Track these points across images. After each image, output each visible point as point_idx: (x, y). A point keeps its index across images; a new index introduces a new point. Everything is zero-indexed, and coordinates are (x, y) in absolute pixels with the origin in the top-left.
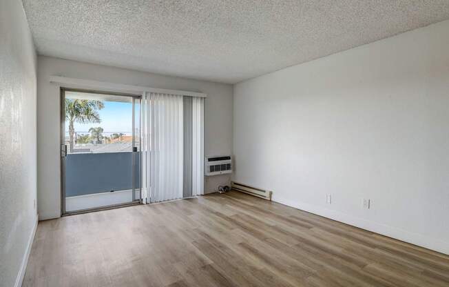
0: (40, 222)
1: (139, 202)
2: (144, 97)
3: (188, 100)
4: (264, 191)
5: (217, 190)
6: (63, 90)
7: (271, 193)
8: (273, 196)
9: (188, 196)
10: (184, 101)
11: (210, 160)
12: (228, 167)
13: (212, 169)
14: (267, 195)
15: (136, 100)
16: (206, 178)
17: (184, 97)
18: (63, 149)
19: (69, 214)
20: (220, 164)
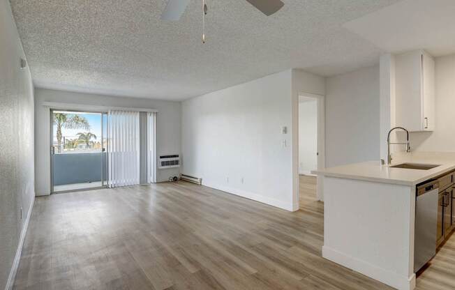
0: (36, 197)
1: (107, 187)
2: (109, 113)
3: (143, 115)
4: (197, 179)
5: (168, 180)
6: (51, 110)
7: (201, 180)
8: (203, 181)
9: (144, 183)
10: (140, 115)
11: (161, 157)
12: (177, 162)
13: (163, 164)
14: (198, 181)
15: (104, 115)
16: (158, 170)
17: (140, 112)
18: (52, 149)
19: (57, 193)
20: (170, 160)
